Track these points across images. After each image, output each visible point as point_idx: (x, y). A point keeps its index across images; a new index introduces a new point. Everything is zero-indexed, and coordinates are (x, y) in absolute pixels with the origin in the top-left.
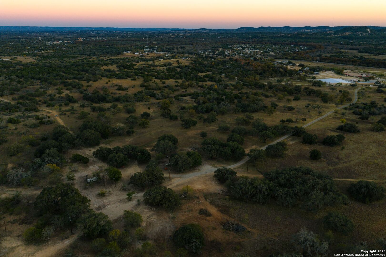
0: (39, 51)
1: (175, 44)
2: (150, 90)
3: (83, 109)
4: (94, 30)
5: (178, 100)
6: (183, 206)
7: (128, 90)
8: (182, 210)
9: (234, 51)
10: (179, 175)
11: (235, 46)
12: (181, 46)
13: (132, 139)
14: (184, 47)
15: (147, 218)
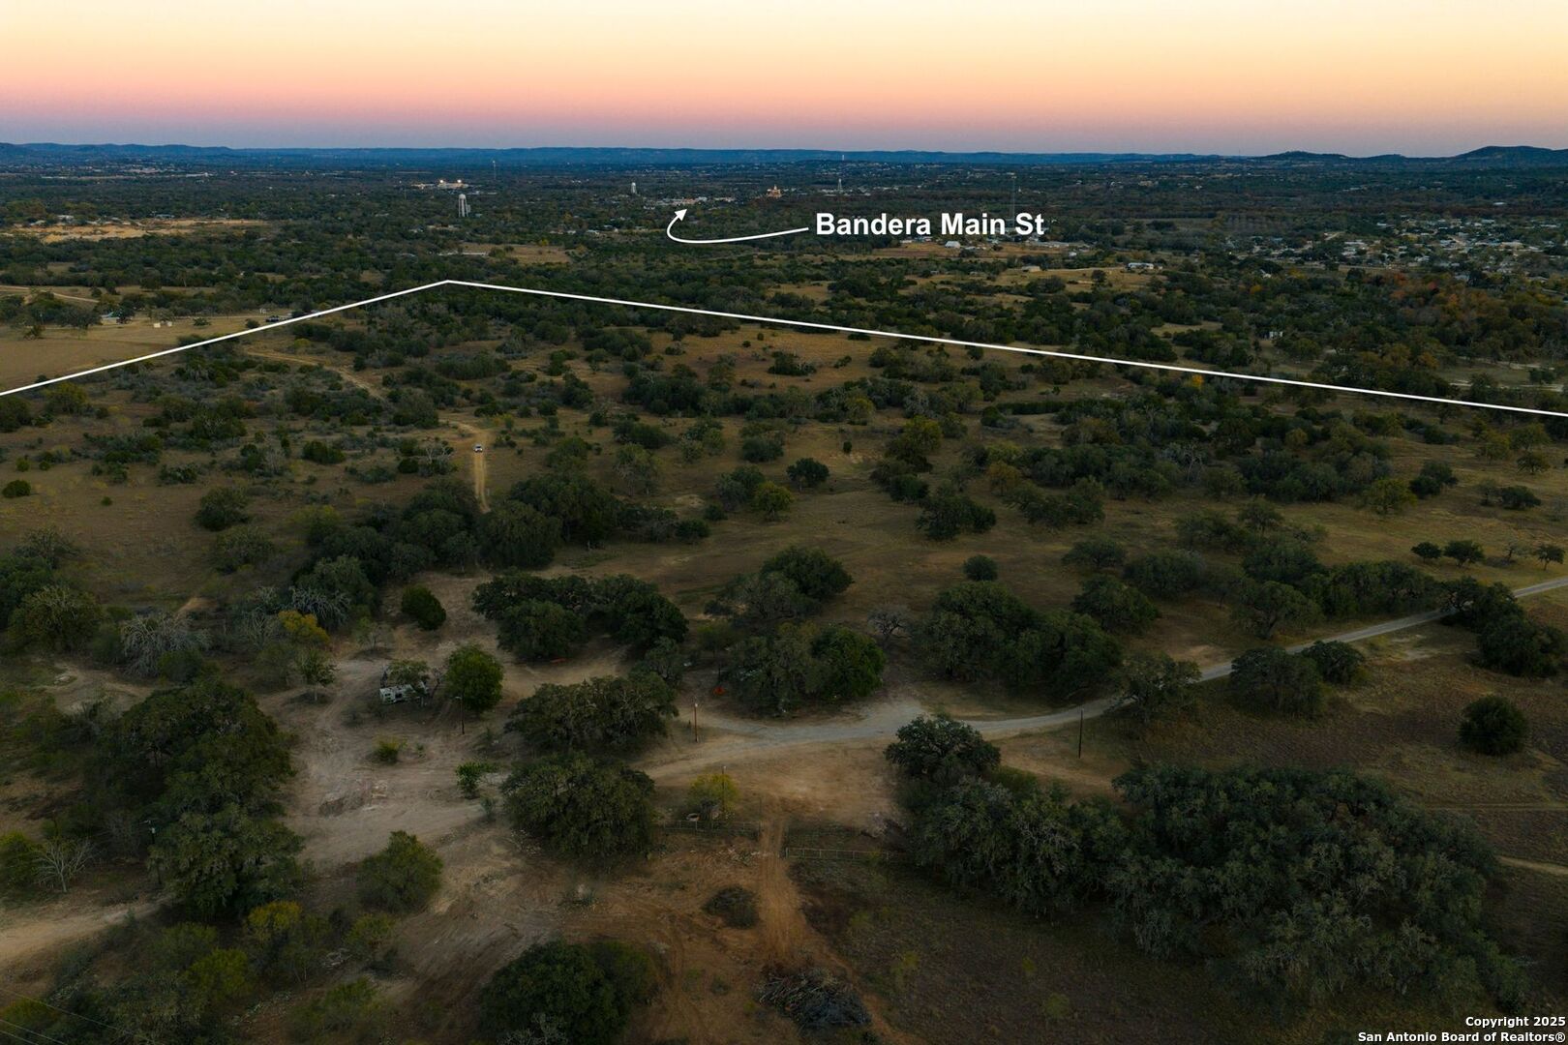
0: (601, 229)
1: (1139, 210)
2: (897, 381)
3: (590, 431)
4: (845, 162)
5: (993, 424)
6: (664, 860)
7: (809, 376)
8: (647, 875)
9: (1394, 242)
10: (748, 726)
11: (1413, 223)
12: (1159, 220)
13: (687, 559)
14: (1169, 225)
15: (472, 883)
